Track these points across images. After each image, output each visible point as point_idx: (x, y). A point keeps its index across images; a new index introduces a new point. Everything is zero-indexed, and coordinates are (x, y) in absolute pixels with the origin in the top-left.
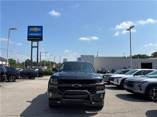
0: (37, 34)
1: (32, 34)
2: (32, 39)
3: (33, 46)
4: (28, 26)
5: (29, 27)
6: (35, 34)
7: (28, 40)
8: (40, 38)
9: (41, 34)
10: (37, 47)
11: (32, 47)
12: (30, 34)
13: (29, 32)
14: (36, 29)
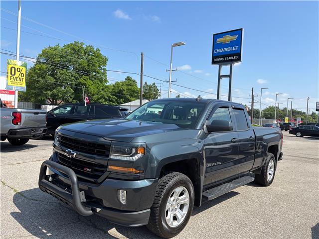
0: (231, 49)
1: (220, 51)
2: (220, 59)
3: (221, 75)
4: (214, 35)
5: (216, 36)
6: (226, 49)
7: (213, 63)
8: (235, 57)
9: (237, 47)
10: (230, 76)
11: (220, 77)
12: (216, 51)
13: (215, 46)
14: (229, 38)
